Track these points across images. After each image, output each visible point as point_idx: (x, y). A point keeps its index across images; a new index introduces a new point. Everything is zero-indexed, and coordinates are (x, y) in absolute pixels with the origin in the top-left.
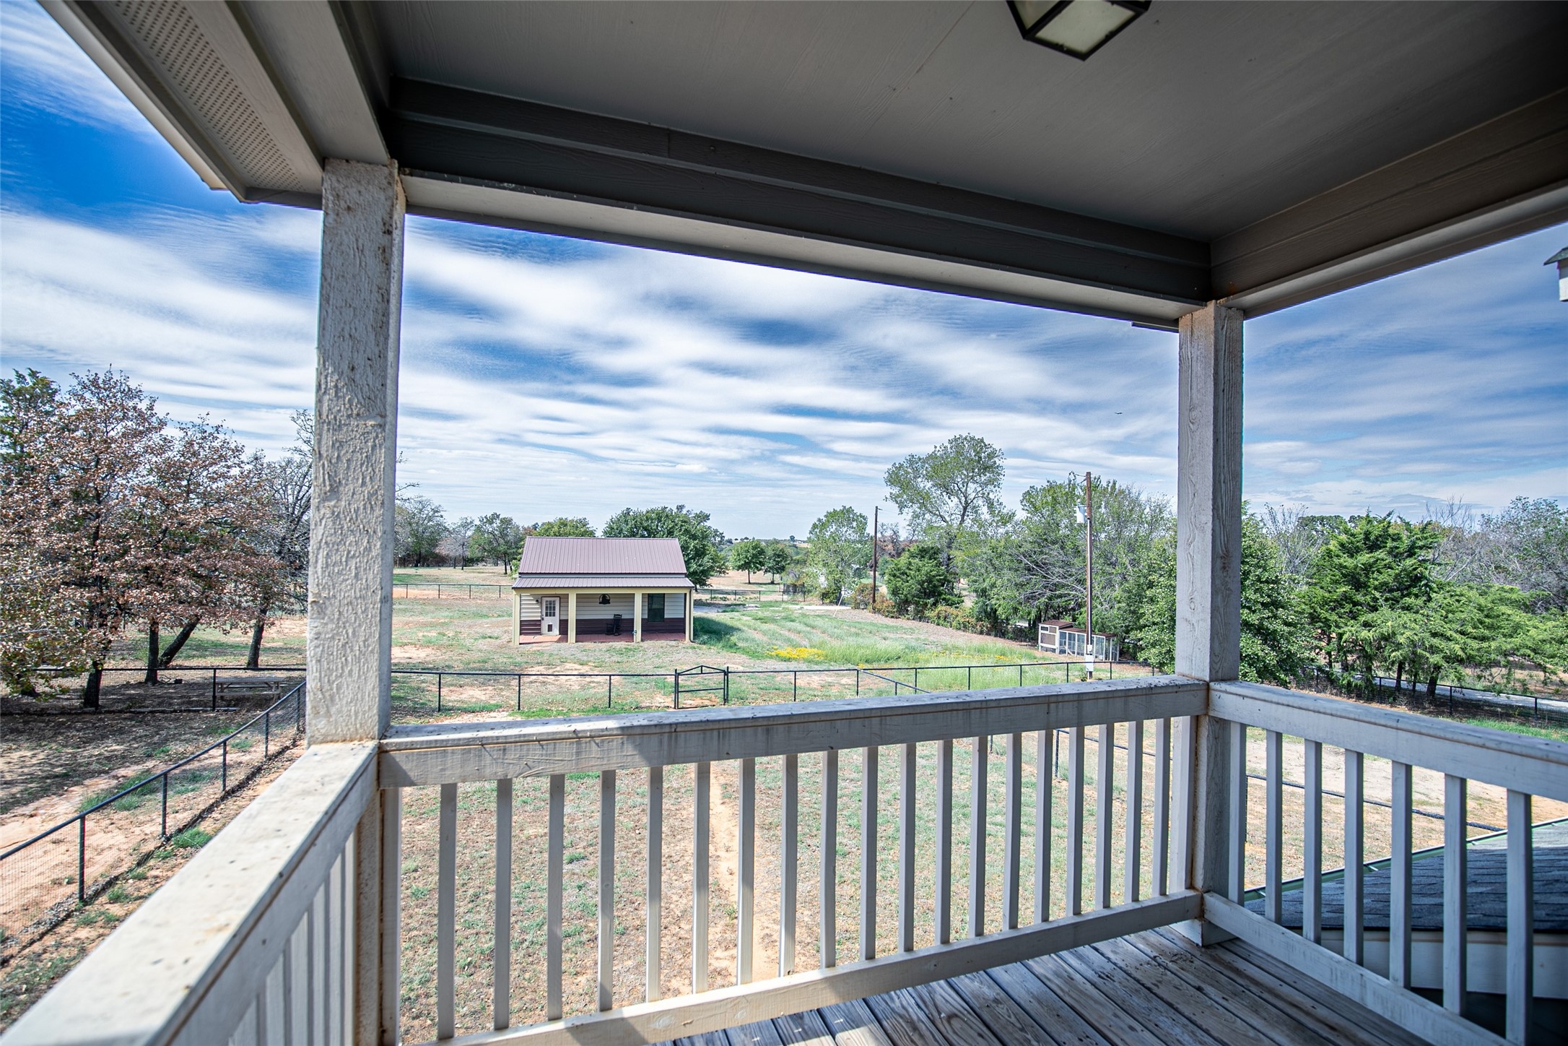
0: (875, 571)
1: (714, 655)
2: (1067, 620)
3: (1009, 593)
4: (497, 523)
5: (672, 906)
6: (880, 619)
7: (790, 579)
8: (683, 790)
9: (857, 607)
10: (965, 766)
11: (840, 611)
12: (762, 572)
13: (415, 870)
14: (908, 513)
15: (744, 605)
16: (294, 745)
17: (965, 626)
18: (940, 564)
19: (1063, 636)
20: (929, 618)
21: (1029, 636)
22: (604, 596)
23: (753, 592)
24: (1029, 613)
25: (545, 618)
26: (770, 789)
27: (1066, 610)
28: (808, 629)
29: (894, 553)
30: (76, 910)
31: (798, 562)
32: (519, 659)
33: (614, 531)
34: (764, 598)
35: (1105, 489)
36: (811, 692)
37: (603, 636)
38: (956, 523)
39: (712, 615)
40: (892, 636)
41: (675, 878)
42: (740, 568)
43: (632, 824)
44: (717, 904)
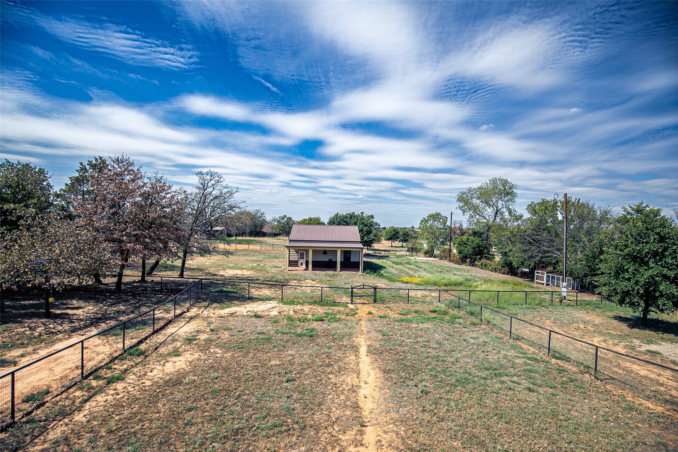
0: (450, 242)
1: (371, 280)
2: (550, 268)
3: (519, 254)
4: (285, 219)
5: (332, 414)
6: (452, 265)
7: (410, 246)
8: (348, 347)
9: (441, 259)
10: (496, 345)
11: (433, 260)
12: (397, 242)
13: (217, 378)
14: (467, 215)
15: (388, 256)
16: (188, 311)
17: (495, 270)
18: (483, 240)
19: (548, 277)
20: (477, 265)
21: (530, 276)
22: (325, 251)
23: (393, 251)
24: (530, 265)
25: (300, 260)
26: (391, 350)
27: (550, 264)
28: (417, 268)
29: (460, 234)
30: (79, 382)
31: (415, 237)
32: (287, 277)
33: (332, 222)
34: (398, 253)
35: (574, 203)
36: (417, 300)
37: (324, 268)
38: (491, 220)
39: (374, 261)
40: (458, 273)
41: (336, 397)
42: (388, 239)
43: (320, 364)
44: (355, 416)
